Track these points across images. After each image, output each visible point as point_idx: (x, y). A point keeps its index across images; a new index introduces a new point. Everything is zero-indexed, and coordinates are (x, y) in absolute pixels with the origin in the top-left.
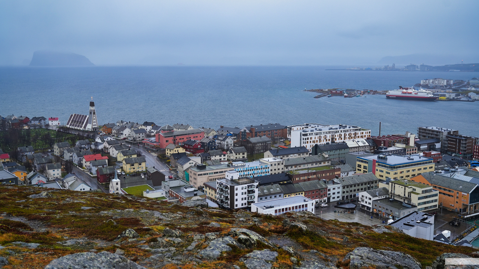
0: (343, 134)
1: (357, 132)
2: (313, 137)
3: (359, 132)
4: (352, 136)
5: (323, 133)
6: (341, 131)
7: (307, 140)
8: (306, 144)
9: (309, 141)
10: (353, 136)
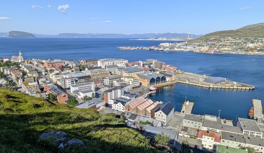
1: (122, 61)
2: (106, 63)
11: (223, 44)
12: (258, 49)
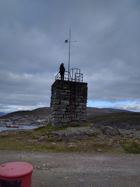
11: (23, 120)
12: (44, 123)
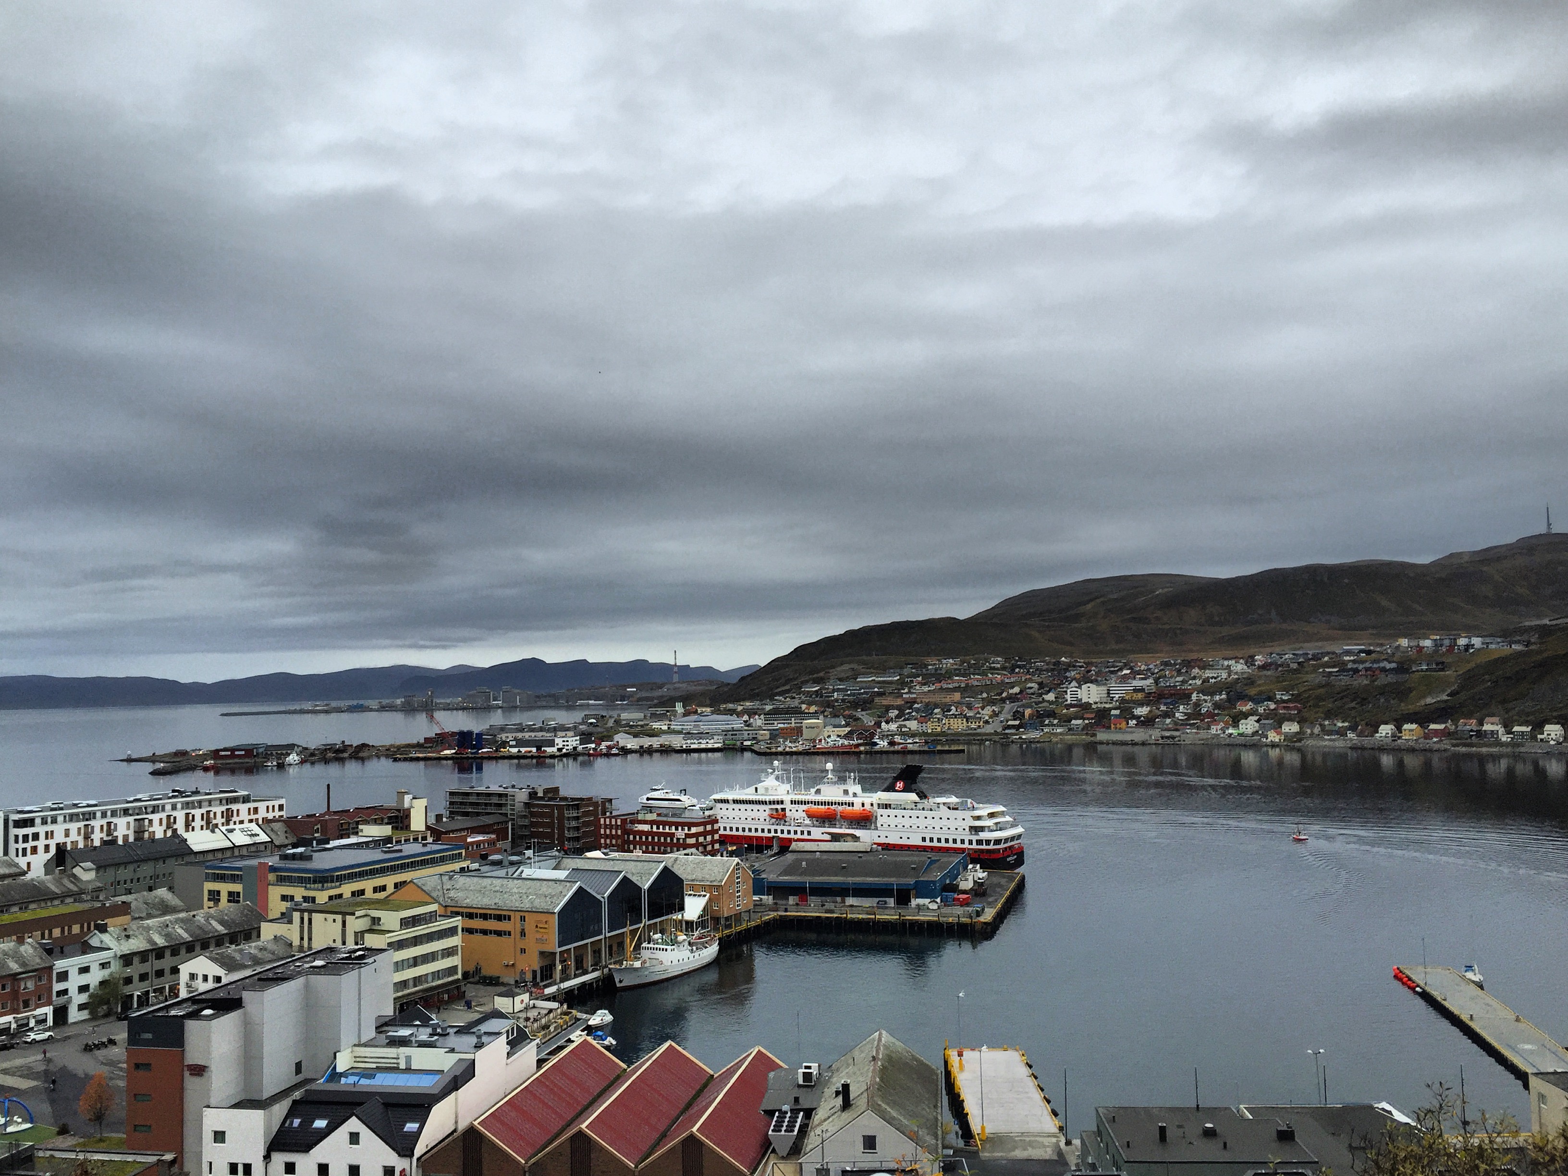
0: (180, 815)
1: (234, 807)
2: (59, 830)
3: (243, 808)
4: (214, 822)
5: (99, 815)
6: (174, 807)
7: (32, 843)
8: (30, 858)
9: (41, 844)
10: (219, 820)
11: (927, 699)
